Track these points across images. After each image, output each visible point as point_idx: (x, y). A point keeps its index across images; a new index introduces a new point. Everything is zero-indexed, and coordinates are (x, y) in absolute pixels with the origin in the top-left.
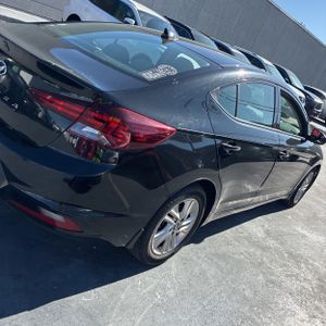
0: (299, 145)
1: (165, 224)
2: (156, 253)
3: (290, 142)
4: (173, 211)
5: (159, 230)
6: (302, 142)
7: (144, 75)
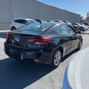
0: (76, 35)
1: (56, 58)
2: (56, 65)
3: (74, 35)
4: (56, 55)
5: (55, 59)
6: (76, 34)
7: (42, 30)
